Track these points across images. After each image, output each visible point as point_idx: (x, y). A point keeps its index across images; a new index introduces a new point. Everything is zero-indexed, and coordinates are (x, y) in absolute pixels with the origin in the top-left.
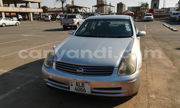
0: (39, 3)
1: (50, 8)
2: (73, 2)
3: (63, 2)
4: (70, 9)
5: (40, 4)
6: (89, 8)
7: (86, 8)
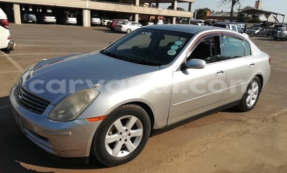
0: (190, 3)
1: (213, 11)
2: (257, 3)
3: (234, 3)
4: (243, 15)
5: (192, 4)
6: (284, 16)
7: (276, 14)
